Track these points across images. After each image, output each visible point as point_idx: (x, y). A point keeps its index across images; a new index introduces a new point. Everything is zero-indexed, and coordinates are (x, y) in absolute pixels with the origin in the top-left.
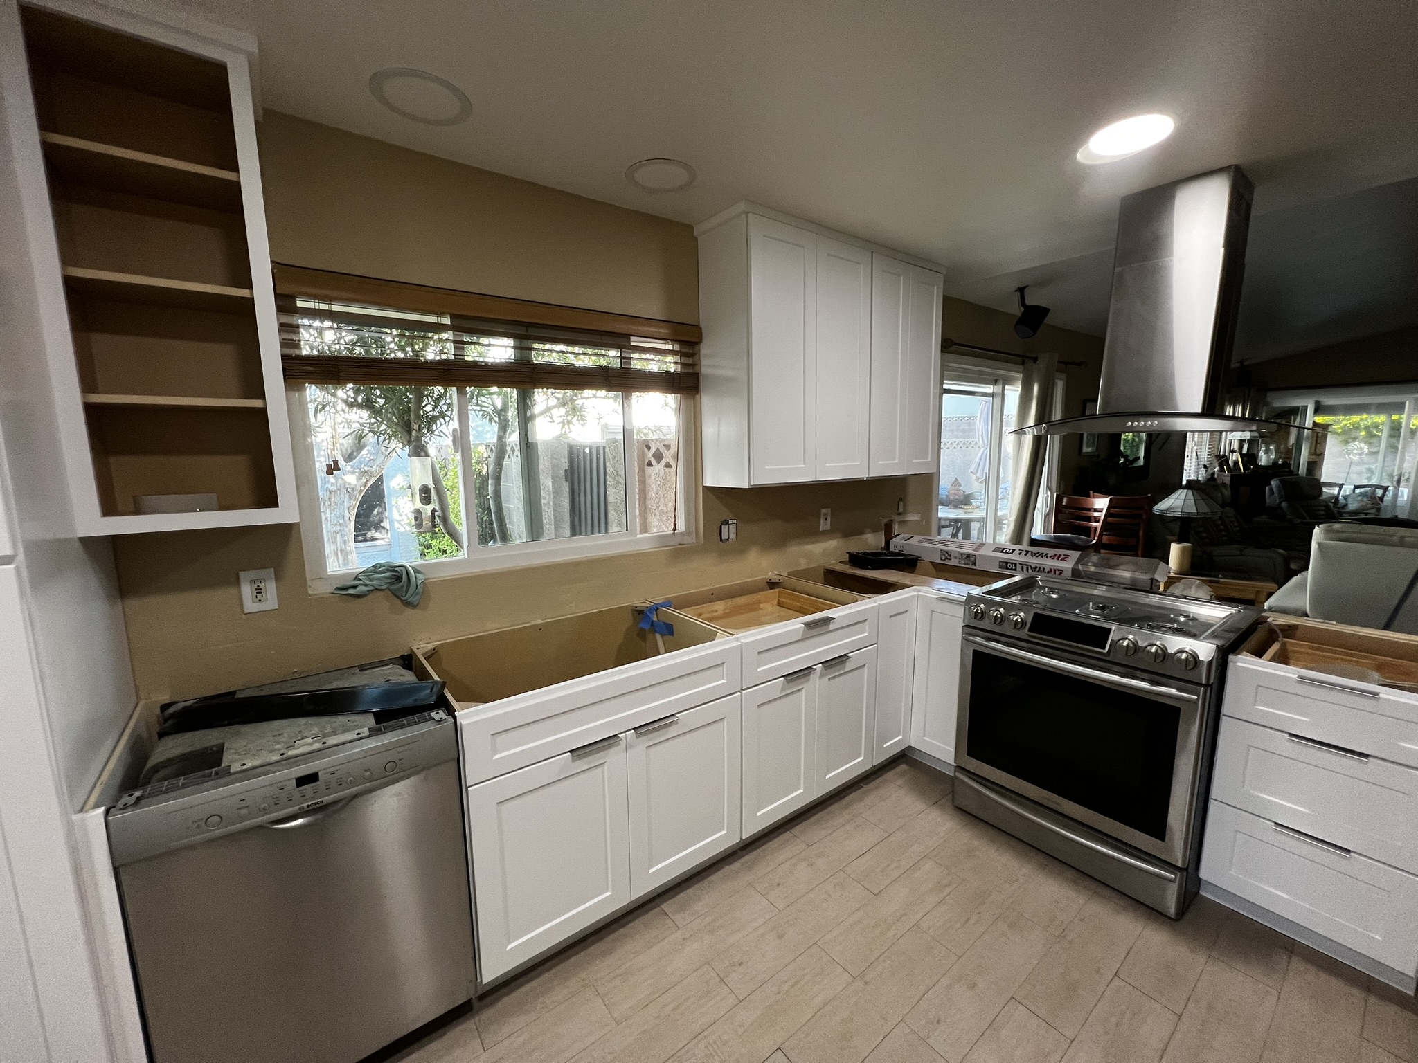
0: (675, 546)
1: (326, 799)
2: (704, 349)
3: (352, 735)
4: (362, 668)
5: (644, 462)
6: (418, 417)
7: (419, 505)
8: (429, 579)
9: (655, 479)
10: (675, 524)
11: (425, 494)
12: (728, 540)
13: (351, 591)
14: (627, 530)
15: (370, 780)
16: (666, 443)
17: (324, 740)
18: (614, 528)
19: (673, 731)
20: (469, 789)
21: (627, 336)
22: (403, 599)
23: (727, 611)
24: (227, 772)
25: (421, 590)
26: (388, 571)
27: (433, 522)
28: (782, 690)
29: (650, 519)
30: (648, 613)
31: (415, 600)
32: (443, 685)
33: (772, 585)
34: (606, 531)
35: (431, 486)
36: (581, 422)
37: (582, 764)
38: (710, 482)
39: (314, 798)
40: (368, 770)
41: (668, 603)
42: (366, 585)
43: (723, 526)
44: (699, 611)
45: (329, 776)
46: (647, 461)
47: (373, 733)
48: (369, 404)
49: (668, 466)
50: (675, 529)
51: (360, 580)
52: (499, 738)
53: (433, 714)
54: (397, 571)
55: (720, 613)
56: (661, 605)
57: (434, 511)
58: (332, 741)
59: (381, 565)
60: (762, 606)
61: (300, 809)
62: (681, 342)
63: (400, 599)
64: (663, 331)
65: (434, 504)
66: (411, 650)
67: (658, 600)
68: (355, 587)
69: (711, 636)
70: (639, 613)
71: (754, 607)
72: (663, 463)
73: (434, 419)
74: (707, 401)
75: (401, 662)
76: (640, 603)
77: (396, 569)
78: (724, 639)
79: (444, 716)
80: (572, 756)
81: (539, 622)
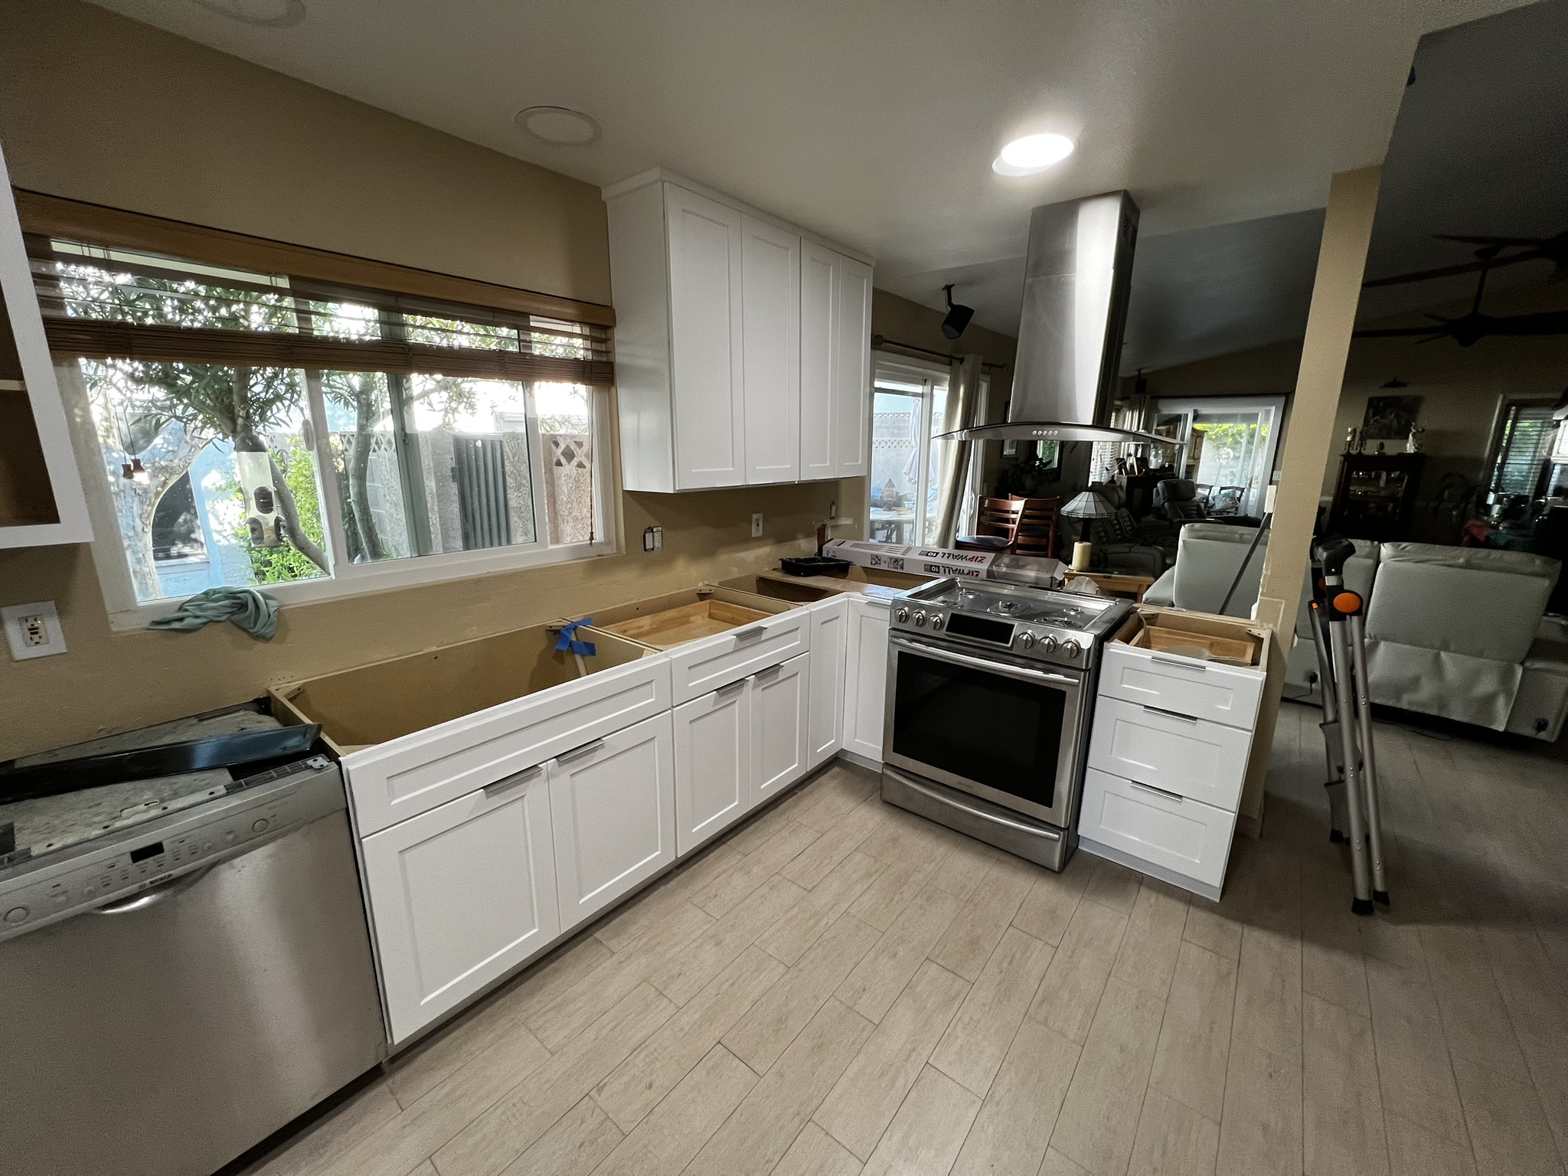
0: (593, 557)
1: (175, 872)
2: (619, 334)
3: (203, 796)
4: (201, 718)
5: (552, 460)
6: (244, 400)
7: (254, 512)
8: (286, 605)
9: (565, 480)
10: (592, 533)
11: (264, 501)
12: (653, 549)
13: (176, 625)
14: (536, 541)
15: (234, 843)
16: (578, 440)
17: (165, 805)
18: (518, 538)
19: (599, 756)
20: (363, 840)
21: (526, 315)
22: (252, 631)
23: (654, 627)
24: (27, 856)
25: (275, 619)
26: (227, 598)
27: (278, 535)
28: (715, 704)
29: (562, 527)
30: (565, 632)
31: (268, 631)
32: (320, 728)
33: (702, 596)
34: (509, 542)
35: (272, 489)
36: (470, 411)
37: (497, 800)
38: (630, 485)
39: (159, 872)
40: (229, 833)
41: (586, 621)
42: (197, 617)
43: (647, 535)
44: (623, 628)
45: (177, 845)
46: (555, 460)
47: (231, 790)
48: (167, 381)
49: (580, 465)
50: (592, 538)
51: (187, 610)
52: (396, 781)
53: (310, 762)
54: (239, 598)
55: (646, 628)
56: (580, 623)
57: (277, 521)
58: (173, 805)
59: (215, 592)
60: (692, 619)
61: (141, 887)
62: (591, 325)
63: (248, 633)
64: (569, 311)
65: (276, 513)
66: (268, 692)
67: (577, 618)
68: (181, 619)
69: (637, 654)
70: (555, 633)
71: (684, 620)
72: (575, 462)
73: (268, 403)
74: (624, 395)
75: (255, 706)
76: (555, 622)
77: (238, 595)
78: (654, 655)
79: (326, 763)
80: (487, 792)
81: (434, 649)
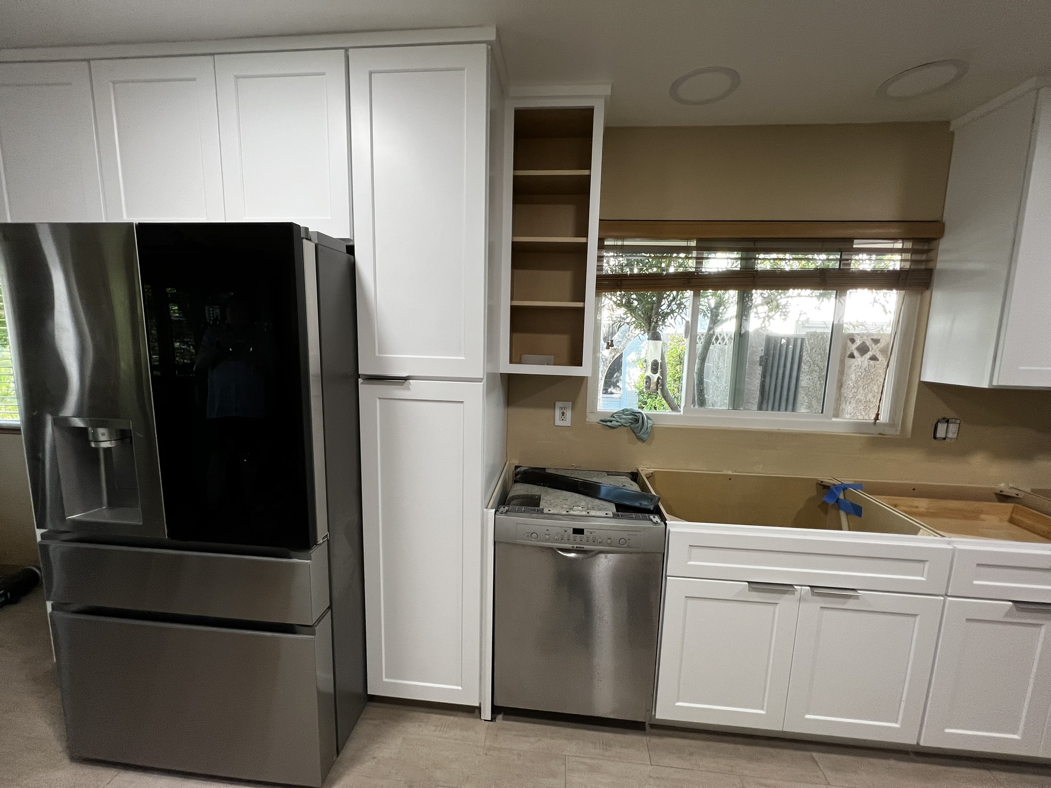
0: (873, 434)
1: (586, 547)
2: (944, 244)
3: (602, 514)
4: (609, 474)
5: (846, 353)
6: (657, 314)
7: (649, 373)
8: (655, 424)
9: (855, 370)
10: (878, 415)
11: (655, 367)
12: (945, 439)
13: (609, 424)
14: (822, 412)
15: (610, 545)
16: (875, 337)
17: (588, 511)
20: (668, 577)
21: (851, 240)
22: (637, 434)
23: (931, 510)
24: (542, 512)
25: (649, 431)
26: (631, 414)
27: (657, 386)
28: (1007, 615)
30: (835, 490)
31: (645, 437)
32: (659, 499)
35: (660, 361)
38: (930, 375)
39: (580, 544)
40: (610, 539)
41: (857, 486)
42: (617, 422)
43: (940, 425)
45: (589, 533)
46: (849, 353)
47: (615, 516)
48: (628, 305)
49: (874, 358)
50: (877, 418)
51: (614, 417)
52: (695, 550)
53: (652, 517)
54: (636, 416)
56: (849, 486)
58: (593, 513)
59: (627, 410)
66: (638, 470)
67: (847, 481)
68: (611, 421)
70: (824, 487)
72: (868, 355)
76: (827, 479)
77: (636, 414)
79: (659, 521)
80: (749, 586)
81: (730, 473)
